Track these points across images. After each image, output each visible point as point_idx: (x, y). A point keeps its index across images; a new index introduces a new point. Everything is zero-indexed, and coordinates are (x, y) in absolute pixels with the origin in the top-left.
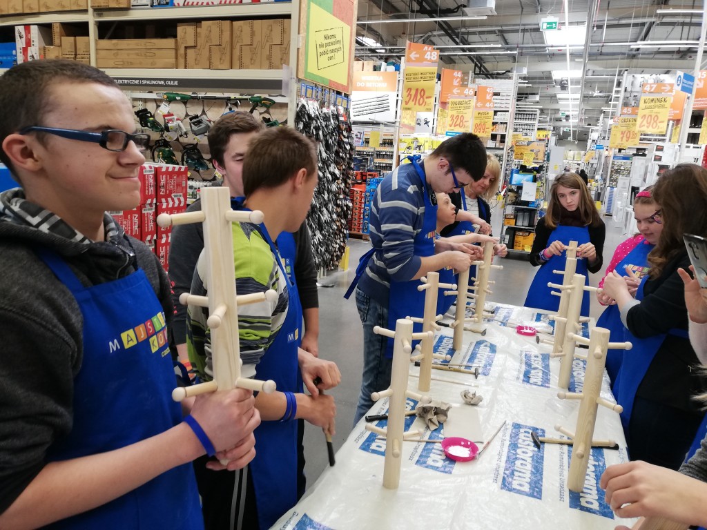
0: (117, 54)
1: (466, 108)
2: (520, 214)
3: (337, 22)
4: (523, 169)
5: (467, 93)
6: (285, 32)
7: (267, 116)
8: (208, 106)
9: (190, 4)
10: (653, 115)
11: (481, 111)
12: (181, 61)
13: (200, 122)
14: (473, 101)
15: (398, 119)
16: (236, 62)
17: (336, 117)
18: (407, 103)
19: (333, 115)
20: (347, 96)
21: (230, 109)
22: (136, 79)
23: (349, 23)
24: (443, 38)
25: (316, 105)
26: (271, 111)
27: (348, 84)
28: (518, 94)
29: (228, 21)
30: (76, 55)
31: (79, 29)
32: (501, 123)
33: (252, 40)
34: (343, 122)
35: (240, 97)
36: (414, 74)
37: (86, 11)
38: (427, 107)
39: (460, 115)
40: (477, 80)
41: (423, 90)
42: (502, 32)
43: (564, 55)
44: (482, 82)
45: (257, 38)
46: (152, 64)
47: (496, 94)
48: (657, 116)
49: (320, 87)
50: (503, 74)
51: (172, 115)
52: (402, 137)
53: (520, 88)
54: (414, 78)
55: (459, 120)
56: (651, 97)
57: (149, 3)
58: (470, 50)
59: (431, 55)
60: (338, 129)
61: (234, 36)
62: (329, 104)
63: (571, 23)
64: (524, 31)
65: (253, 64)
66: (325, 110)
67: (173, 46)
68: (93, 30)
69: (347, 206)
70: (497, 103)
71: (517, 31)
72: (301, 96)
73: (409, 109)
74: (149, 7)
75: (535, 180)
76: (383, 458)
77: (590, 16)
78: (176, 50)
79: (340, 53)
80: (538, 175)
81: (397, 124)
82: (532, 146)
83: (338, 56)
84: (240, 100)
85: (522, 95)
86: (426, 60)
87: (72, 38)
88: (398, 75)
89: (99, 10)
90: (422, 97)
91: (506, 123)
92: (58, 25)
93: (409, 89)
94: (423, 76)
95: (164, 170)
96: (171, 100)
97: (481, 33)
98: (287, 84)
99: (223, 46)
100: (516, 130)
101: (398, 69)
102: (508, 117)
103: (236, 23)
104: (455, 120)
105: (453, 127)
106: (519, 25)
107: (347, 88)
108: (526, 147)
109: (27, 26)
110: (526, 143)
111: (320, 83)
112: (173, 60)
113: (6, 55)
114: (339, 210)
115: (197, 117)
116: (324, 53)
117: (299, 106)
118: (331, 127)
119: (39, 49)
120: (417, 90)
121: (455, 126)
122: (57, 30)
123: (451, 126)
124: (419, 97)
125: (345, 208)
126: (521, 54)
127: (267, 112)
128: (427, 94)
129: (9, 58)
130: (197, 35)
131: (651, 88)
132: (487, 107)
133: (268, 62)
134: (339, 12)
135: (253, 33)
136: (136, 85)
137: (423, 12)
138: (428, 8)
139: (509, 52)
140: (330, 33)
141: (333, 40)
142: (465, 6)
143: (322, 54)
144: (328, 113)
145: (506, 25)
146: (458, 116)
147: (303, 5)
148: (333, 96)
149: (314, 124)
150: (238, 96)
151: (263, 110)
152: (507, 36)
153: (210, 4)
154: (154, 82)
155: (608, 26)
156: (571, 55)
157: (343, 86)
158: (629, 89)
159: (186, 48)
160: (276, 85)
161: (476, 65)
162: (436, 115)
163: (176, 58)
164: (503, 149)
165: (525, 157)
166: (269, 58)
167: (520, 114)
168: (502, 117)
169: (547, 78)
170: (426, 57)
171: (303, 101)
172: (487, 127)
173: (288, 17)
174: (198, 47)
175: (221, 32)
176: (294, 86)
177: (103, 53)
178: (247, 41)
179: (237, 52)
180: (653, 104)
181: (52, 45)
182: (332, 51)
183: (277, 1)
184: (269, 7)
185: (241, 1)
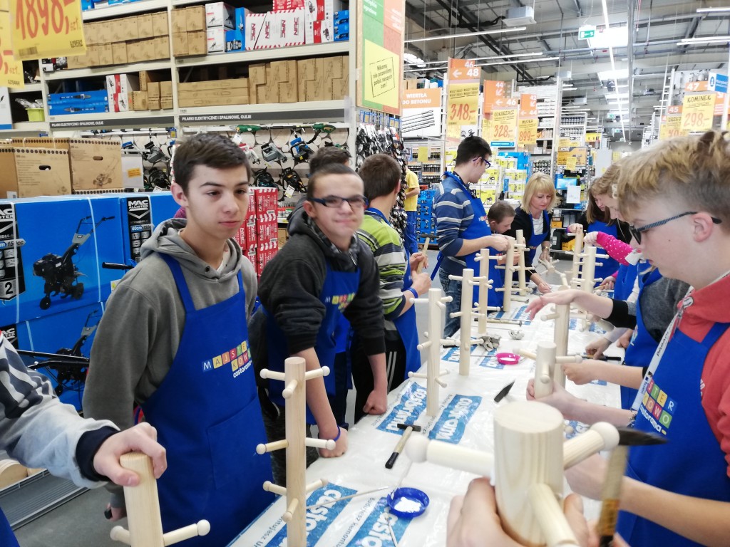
0: (197, 95)
1: (508, 118)
2: (566, 217)
3: (388, 54)
4: (568, 174)
5: (510, 104)
6: (344, 67)
7: (329, 141)
8: (275, 134)
9: (260, 47)
10: (698, 113)
11: (525, 120)
12: (253, 97)
13: (270, 149)
14: (517, 111)
15: (443, 133)
16: (302, 96)
17: (390, 137)
18: (452, 118)
19: (387, 135)
20: (398, 117)
21: (296, 136)
22: (214, 115)
23: (398, 52)
24: (484, 48)
25: (373, 128)
26: (332, 135)
27: (399, 107)
28: (563, 98)
29: (294, 61)
30: (160, 97)
31: (164, 75)
32: (547, 129)
33: (315, 76)
34: (396, 141)
35: (304, 125)
36: (458, 91)
37: (168, 59)
38: (472, 121)
39: (504, 125)
40: (520, 87)
41: (467, 105)
42: (542, 38)
43: (608, 57)
44: (526, 90)
45: (319, 74)
46: (228, 101)
47: (542, 101)
48: (701, 114)
49: (375, 112)
50: (547, 79)
51: (245, 145)
52: (448, 150)
53: (564, 92)
54: (458, 95)
55: (503, 131)
56: (694, 96)
57: (223, 49)
58: (512, 59)
59: (473, 72)
60: (392, 148)
61: (299, 73)
62: (383, 126)
63: (611, 25)
64: (565, 35)
65: (317, 96)
66: (380, 132)
67: (246, 85)
68: (175, 75)
69: (402, 216)
70: (541, 109)
71: (558, 36)
72: (360, 121)
73: (454, 123)
74: (224, 52)
75: (579, 183)
76: (458, 364)
77: (631, 16)
78: (249, 88)
79: (391, 80)
80: (581, 179)
81: (443, 138)
82: (574, 152)
83: (390, 83)
84: (304, 128)
85: (567, 99)
86: (468, 77)
87: (157, 83)
88: (441, 91)
89: (180, 58)
90: (466, 111)
91: (552, 129)
92: (145, 73)
93: (454, 105)
94: (467, 92)
95: (261, 192)
96: (242, 131)
97: (521, 40)
98: (348, 112)
99: (290, 82)
100: (563, 135)
101: (441, 85)
102: (554, 123)
103: (301, 62)
104: (500, 130)
105: (497, 138)
106: (560, 30)
107: (398, 110)
108: (569, 153)
109: (117, 76)
110: (568, 149)
111: (375, 109)
112: (247, 97)
113: (99, 101)
114: (396, 220)
115: (267, 145)
116: (378, 82)
117: (359, 130)
118: (386, 147)
119: (128, 94)
120: (461, 105)
121: (500, 136)
122: (143, 77)
123: (495, 136)
124: (463, 111)
125: (401, 218)
126: (564, 59)
127: (328, 137)
128: (471, 109)
129: (101, 104)
130: (266, 73)
131: (694, 86)
132: (531, 115)
133: (330, 94)
134: (389, 44)
135: (316, 70)
136: (214, 120)
137: (462, 25)
138: (468, 22)
139: (551, 59)
140: (382, 64)
141: (385, 70)
142: (503, 18)
143: (376, 83)
144: (383, 135)
145: (546, 32)
146: (502, 126)
147: (359, 43)
148: (386, 118)
149: (372, 145)
150: (302, 125)
151: (325, 134)
152: (548, 41)
153: (277, 46)
155: (653, 24)
156: (614, 56)
157: (394, 109)
158: (678, 87)
159: (257, 86)
160: (339, 114)
161: (518, 72)
162: (480, 126)
163: (249, 95)
164: (550, 155)
165: (567, 162)
166: (331, 90)
167: (566, 118)
168: (548, 123)
169: (594, 80)
170: (468, 74)
171: (362, 126)
172: (532, 134)
173: (347, 54)
174: (268, 84)
175: (288, 70)
176: (354, 114)
177: (183, 94)
178: (311, 76)
179: (302, 87)
180: (696, 102)
181: (139, 90)
182: (384, 80)
183: (336, 40)
184: (329, 46)
185: (304, 43)
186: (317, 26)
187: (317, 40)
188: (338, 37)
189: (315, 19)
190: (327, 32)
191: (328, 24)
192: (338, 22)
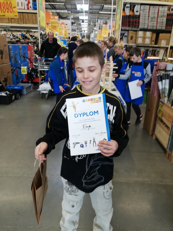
1: (63, 30)
3: (43, 13)
5: (62, 26)
6: (36, 17)
11: (65, 30)
13: (15, 36)
14: (64, 28)
16: (25, 23)
18: (52, 29)
20: (45, 29)
21: (21, 33)
28: (72, 23)
29: (22, 13)
36: (53, 22)
38: (57, 31)
41: (55, 26)
45: (29, 18)
46: (2, 22)
47: (66, 24)
48: (106, 32)
51: (6, 34)
55: (61, 33)
61: (24, 16)
65: (29, 23)
72: (40, 30)
78: (9, 19)
84: (23, 31)
86: (55, 19)
90: (55, 28)
91: (70, 33)
93: (52, 26)
94: (55, 23)
99: (21, 19)
100: (72, 35)
102: (70, 31)
103: (24, 14)
105: (60, 35)
111: (42, 27)
112: (8, 21)
116: (42, 20)
117: (41, 32)
126: (71, 12)
131: (104, 26)
135: (28, 16)
141: (43, 17)
144: (44, 33)
147: (39, 11)
149: (43, 36)
154: (3, 26)
157: (45, 27)
159: (11, 18)
160: (37, 28)
166: (33, 22)
169: (78, 19)
173: (37, 13)
176: (39, 28)
178: (27, 18)
179: (25, 20)
180: (105, 30)
183: (33, 10)
184: (31, 11)
185: (25, 9)
186: (28, 5)
187: (28, 9)
188: (34, 9)
189: (27, 3)
190: (31, 7)
191: (31, 5)
192: (34, 5)
